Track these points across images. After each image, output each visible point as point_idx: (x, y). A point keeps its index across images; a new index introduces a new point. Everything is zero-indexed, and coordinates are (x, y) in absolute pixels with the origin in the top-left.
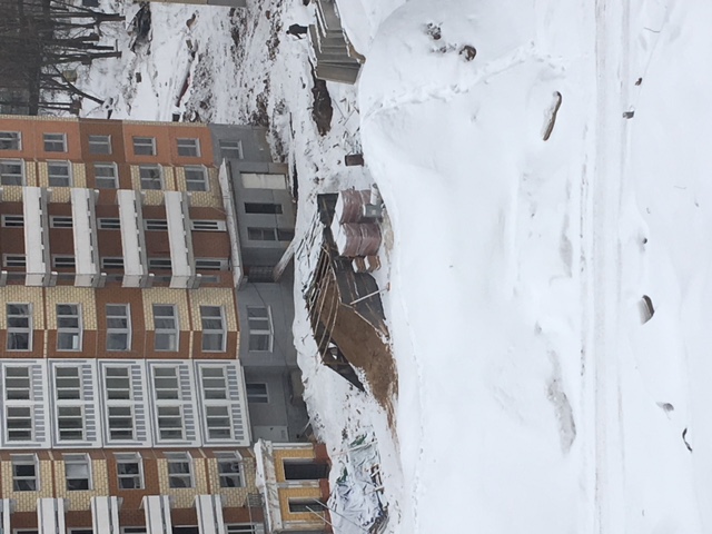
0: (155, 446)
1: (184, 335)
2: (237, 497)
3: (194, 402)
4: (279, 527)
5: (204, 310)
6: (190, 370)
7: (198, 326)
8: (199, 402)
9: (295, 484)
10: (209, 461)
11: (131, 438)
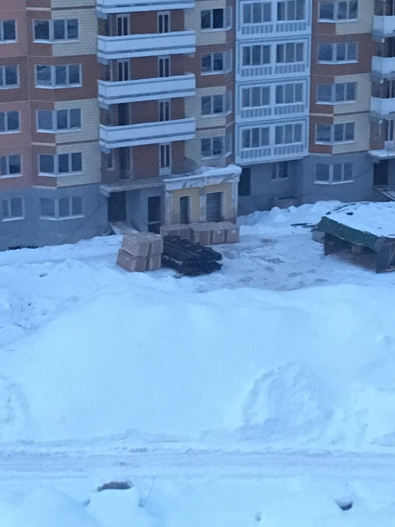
0: (236, 84)
1: (329, 109)
2: (193, 152)
3: (273, 117)
4: (168, 187)
5: (351, 126)
6: (300, 114)
7: (337, 121)
8: (272, 122)
9: (203, 201)
10: (224, 129)
11: (243, 65)
